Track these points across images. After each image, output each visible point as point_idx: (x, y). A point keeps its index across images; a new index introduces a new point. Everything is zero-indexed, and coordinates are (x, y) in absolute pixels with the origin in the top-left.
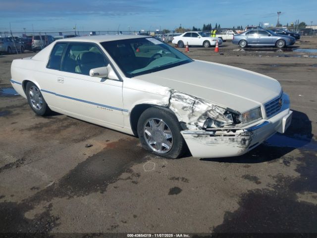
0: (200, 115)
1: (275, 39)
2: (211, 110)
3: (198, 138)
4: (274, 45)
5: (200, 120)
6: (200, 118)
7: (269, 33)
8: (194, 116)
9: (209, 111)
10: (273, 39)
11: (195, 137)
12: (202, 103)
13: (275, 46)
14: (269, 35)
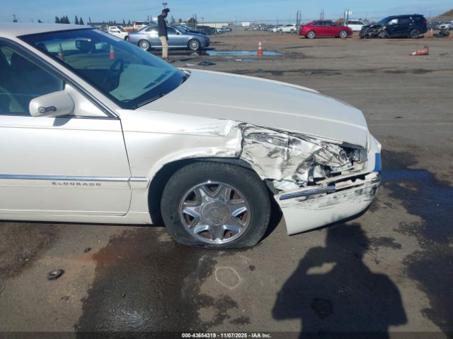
0: (300, 161)
1: (186, 39)
2: (320, 150)
3: (306, 202)
4: (186, 46)
5: (301, 170)
6: (301, 166)
7: (177, 31)
8: (290, 164)
9: (318, 152)
10: (183, 39)
11: (301, 201)
12: (303, 141)
13: (188, 49)
14: (178, 34)
